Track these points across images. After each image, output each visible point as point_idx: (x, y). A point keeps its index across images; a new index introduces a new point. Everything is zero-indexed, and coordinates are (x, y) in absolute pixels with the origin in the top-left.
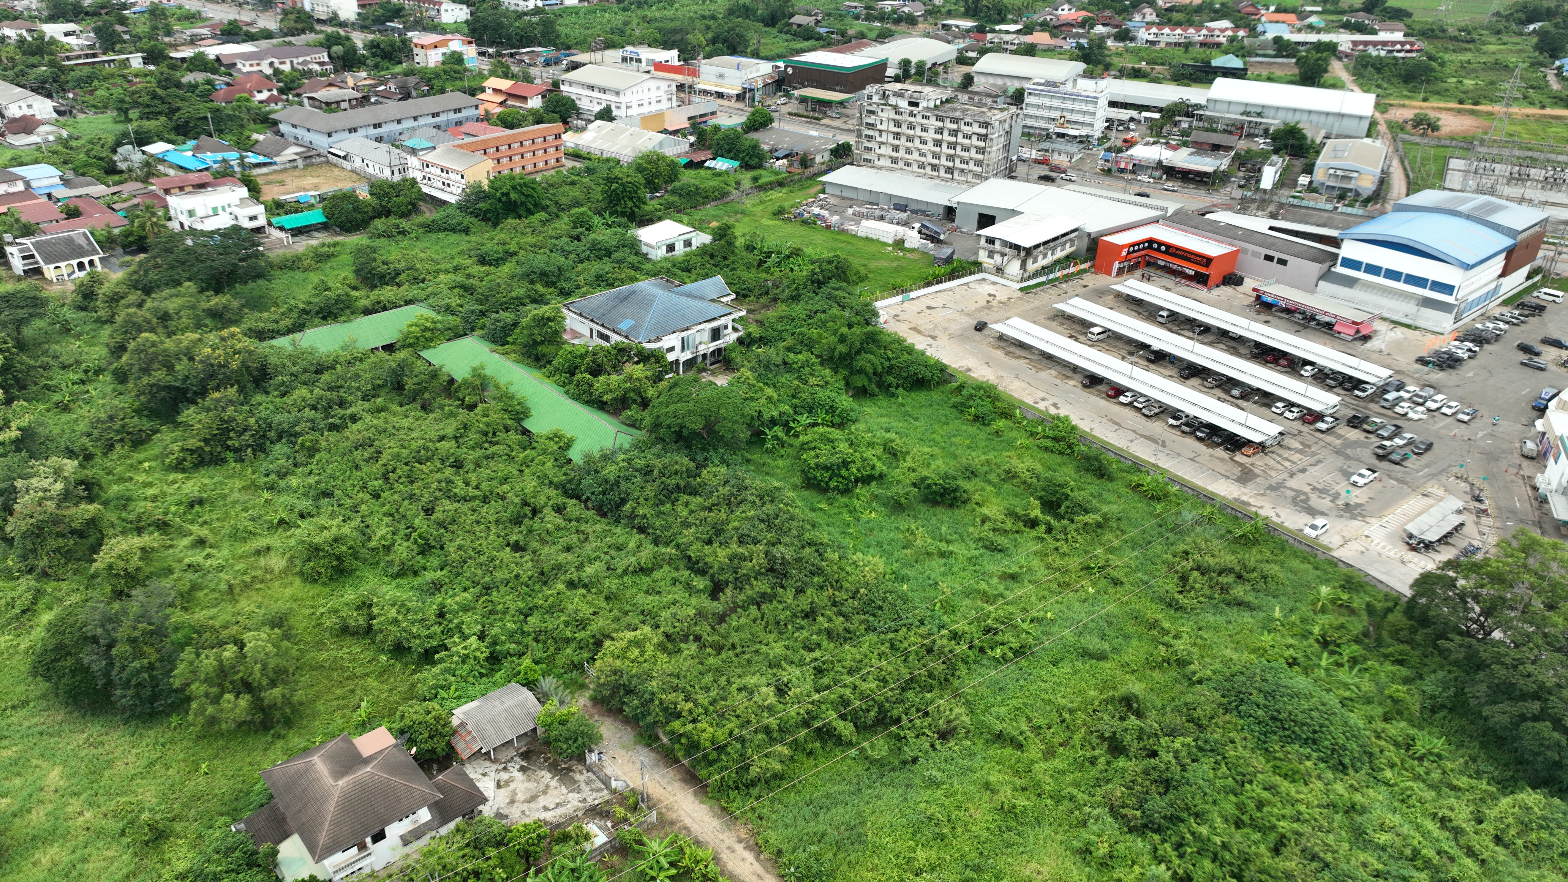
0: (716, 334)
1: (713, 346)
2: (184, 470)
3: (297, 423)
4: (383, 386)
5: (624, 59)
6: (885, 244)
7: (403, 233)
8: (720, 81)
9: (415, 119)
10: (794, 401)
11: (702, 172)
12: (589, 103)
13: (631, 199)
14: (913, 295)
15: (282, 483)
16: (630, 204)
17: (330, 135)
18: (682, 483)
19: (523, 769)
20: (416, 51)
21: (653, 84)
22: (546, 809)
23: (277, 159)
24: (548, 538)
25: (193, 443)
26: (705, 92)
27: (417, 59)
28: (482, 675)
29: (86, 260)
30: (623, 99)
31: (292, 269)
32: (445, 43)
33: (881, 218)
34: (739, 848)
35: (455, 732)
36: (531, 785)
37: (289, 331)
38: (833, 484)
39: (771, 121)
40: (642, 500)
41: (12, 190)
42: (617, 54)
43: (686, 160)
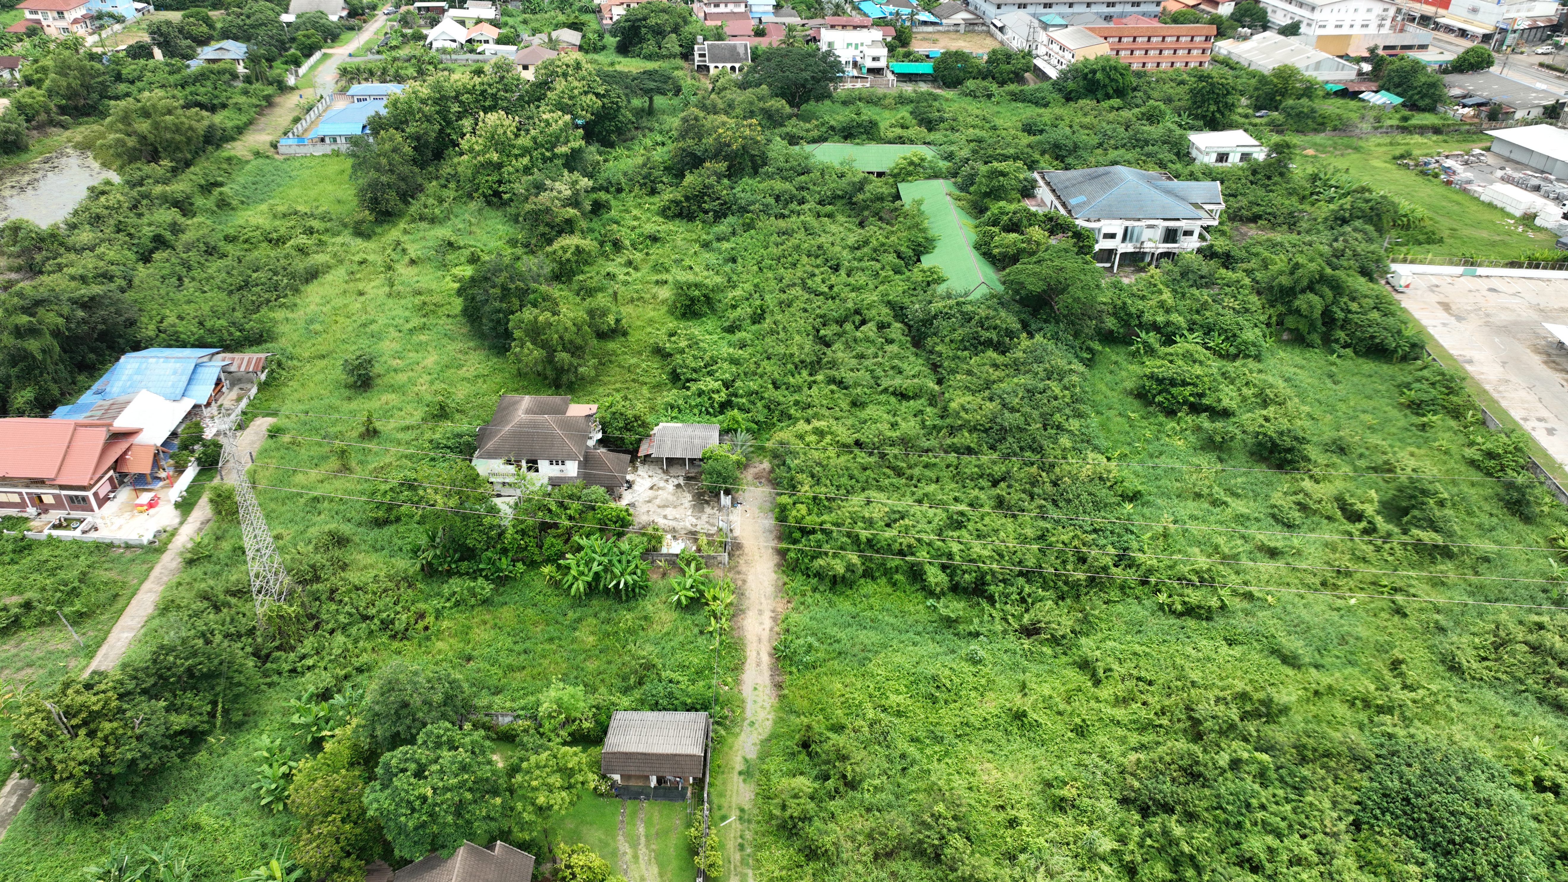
2: (667, 217)
3: (754, 203)
4: (842, 197)
6: (1510, 216)
7: (989, 96)
14: (1480, 271)
15: (715, 245)
17: (999, 7)
19: (678, 486)
22: (665, 517)
23: (944, 21)
25: (679, 197)
26: (1449, 29)
28: (708, 413)
29: (737, 65)
31: (876, 104)
33: (1537, 189)
34: (767, 615)
36: (671, 498)
37: (814, 141)
38: (1159, 399)
39: (1490, 63)
41: (736, 10)
43: (1341, 87)
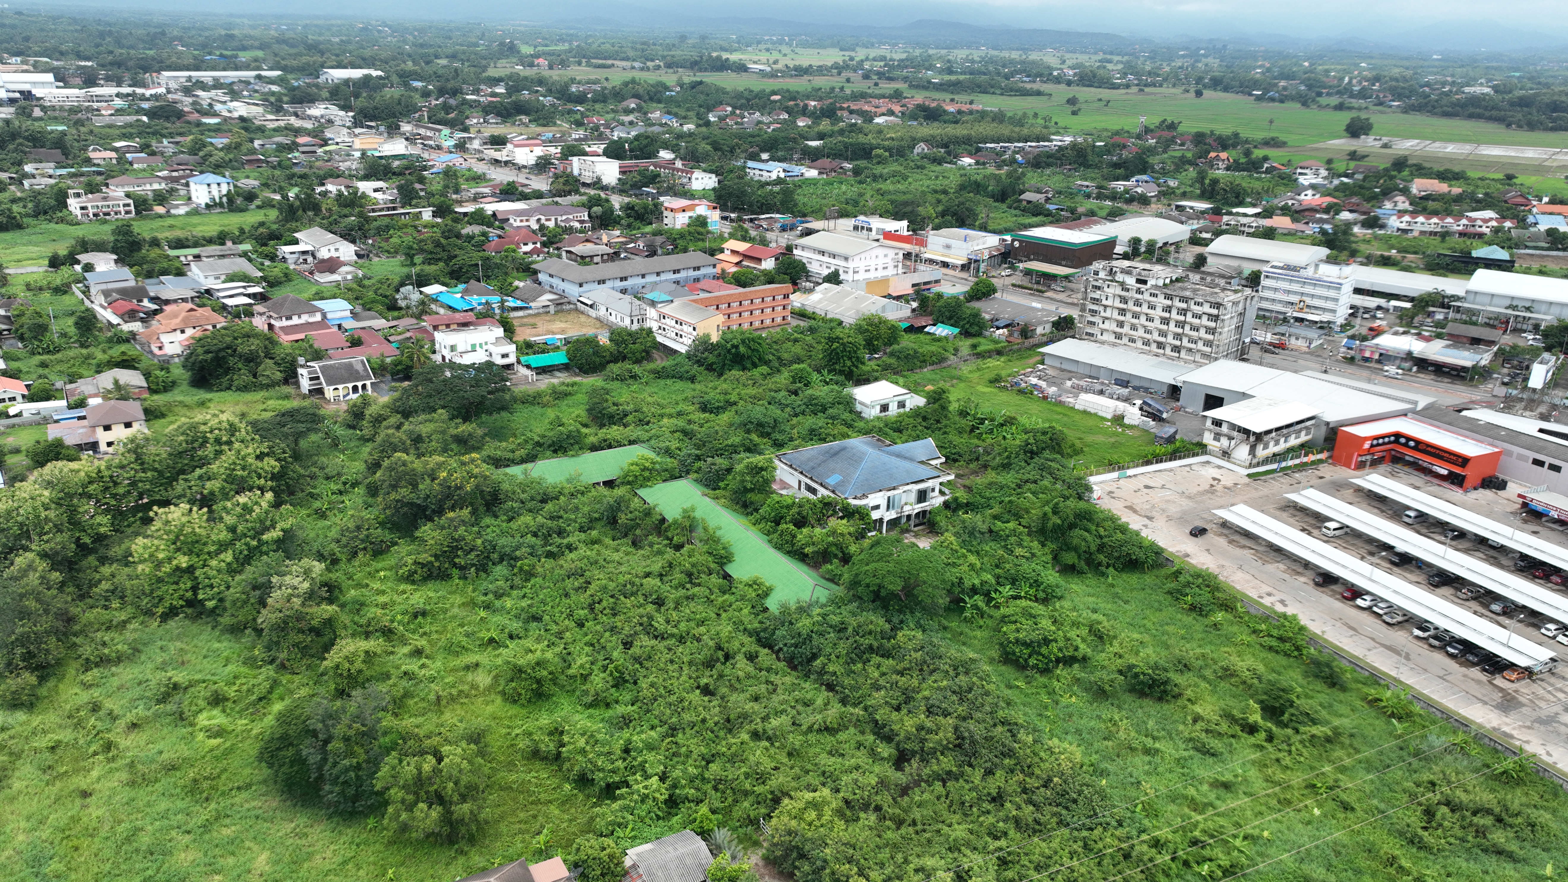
0: (922, 496)
1: (919, 507)
2: (413, 582)
3: (518, 548)
4: (599, 519)
5: (856, 228)
6: (1103, 419)
7: (634, 377)
8: (946, 251)
9: (658, 274)
10: (998, 571)
11: (922, 336)
12: (818, 267)
13: (850, 358)
14: (1130, 472)
15: (498, 603)
16: (849, 363)
17: (581, 285)
18: (875, 644)
20: (665, 213)
21: (881, 251)
23: (532, 304)
24: (738, 686)
25: (425, 557)
26: (931, 261)
27: (666, 221)
28: (658, 818)
29: (359, 384)
30: (851, 265)
31: (533, 404)
32: (692, 208)
33: (1101, 393)
35: (626, 873)
37: (523, 461)
38: (1032, 661)
39: (994, 291)
40: (833, 657)
41: (311, 320)
42: (849, 223)
43: (907, 325)
